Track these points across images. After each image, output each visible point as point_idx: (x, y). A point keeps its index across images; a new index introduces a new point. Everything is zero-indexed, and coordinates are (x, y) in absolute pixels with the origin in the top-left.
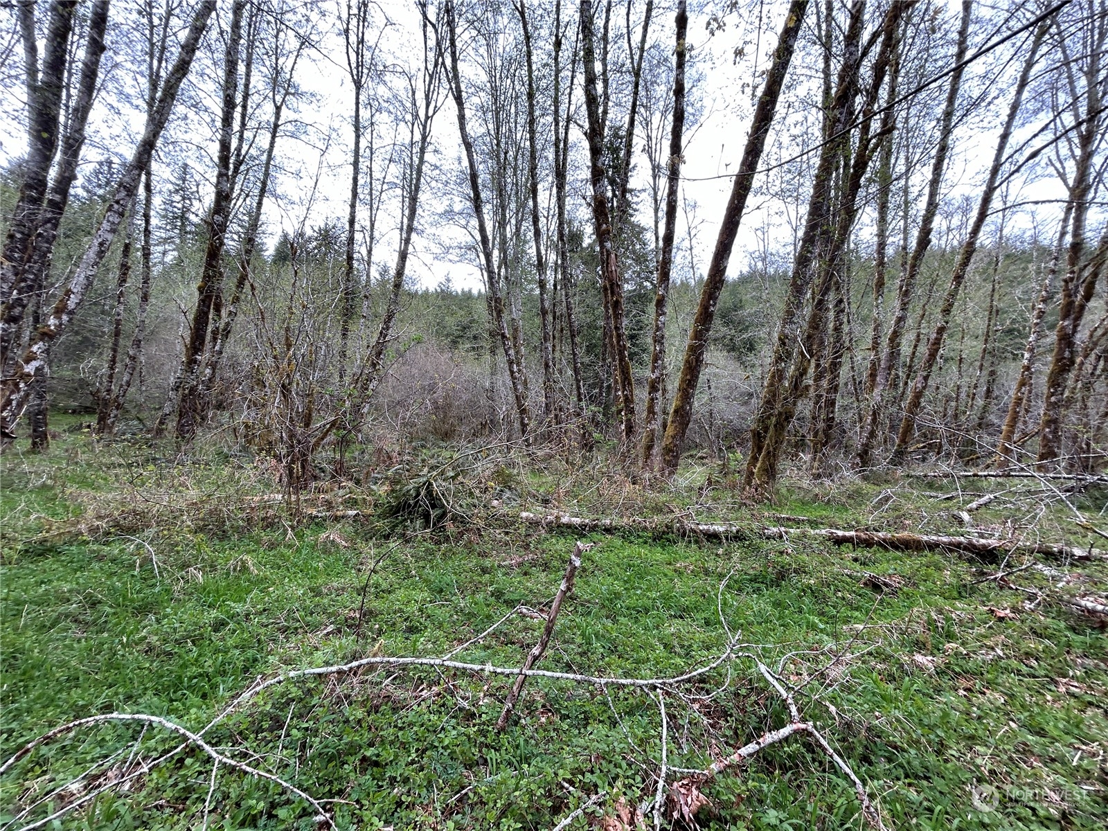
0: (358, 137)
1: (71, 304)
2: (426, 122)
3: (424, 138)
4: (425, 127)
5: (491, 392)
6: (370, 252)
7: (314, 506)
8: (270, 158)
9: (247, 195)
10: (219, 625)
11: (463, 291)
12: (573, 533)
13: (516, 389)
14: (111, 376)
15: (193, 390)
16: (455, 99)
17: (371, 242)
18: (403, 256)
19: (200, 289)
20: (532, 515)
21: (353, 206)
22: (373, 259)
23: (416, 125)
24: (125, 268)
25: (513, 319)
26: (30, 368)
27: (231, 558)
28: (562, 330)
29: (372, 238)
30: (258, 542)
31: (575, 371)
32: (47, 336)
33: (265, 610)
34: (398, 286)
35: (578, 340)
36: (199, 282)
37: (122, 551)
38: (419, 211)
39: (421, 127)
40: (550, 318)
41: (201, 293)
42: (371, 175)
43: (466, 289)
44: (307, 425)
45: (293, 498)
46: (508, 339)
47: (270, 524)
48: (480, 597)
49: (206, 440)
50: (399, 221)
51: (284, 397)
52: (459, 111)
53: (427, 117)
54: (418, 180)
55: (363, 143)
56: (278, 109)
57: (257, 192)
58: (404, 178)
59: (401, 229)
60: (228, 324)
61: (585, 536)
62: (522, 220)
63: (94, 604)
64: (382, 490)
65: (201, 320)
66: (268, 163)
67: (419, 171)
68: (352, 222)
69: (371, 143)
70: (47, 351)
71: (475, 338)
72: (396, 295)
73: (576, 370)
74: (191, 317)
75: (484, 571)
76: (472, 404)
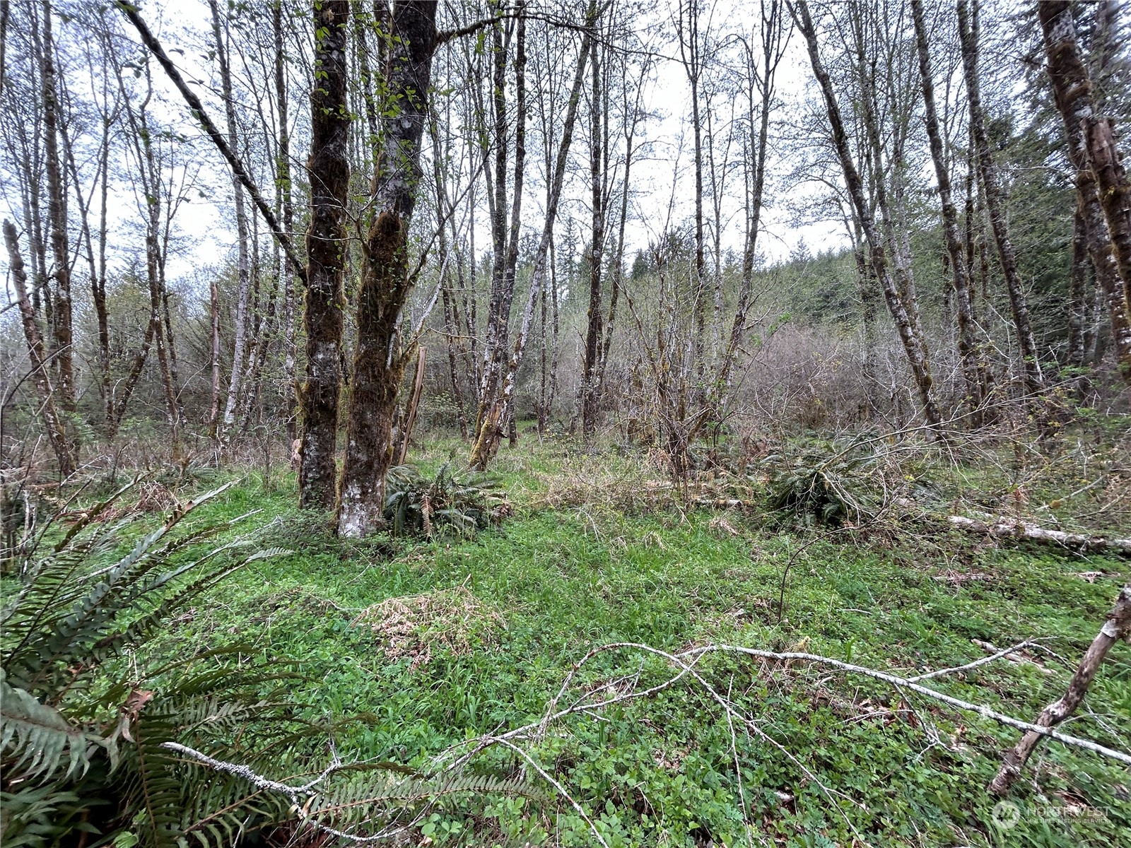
0: (698, 131)
1: (523, 344)
2: (767, 78)
3: (766, 97)
4: (766, 85)
5: (870, 368)
6: (717, 243)
7: (698, 493)
8: (626, 186)
9: (612, 226)
10: (649, 588)
11: (819, 254)
12: (1050, 551)
13: (913, 359)
14: (543, 392)
15: (591, 395)
16: (803, 31)
17: (718, 232)
18: (753, 235)
19: (589, 315)
20: (969, 521)
21: (699, 201)
22: (721, 248)
23: (755, 86)
24: (544, 309)
25: (900, 271)
26: (507, 391)
27: (644, 533)
28: (985, 268)
29: (718, 227)
30: (660, 522)
31: (1017, 321)
32: (513, 368)
33: (679, 583)
34: (748, 268)
35: (1017, 275)
36: (588, 309)
37: (573, 518)
38: (767, 180)
39: (762, 87)
40: (964, 255)
41: (590, 317)
42: (712, 164)
43: (824, 251)
44: (682, 419)
45: (682, 485)
46: (896, 297)
47: (667, 508)
48: (913, 614)
49: (606, 435)
50: (744, 200)
51: (661, 393)
52: (809, 42)
53: (768, 72)
54: (763, 147)
55: (703, 133)
56: (629, 140)
57: (619, 220)
58: (746, 152)
59: (747, 208)
60: (608, 340)
61: (1077, 559)
62: (904, 139)
63: (567, 555)
64: (760, 480)
65: (592, 338)
66: (625, 192)
67: (763, 136)
68: (699, 217)
69: (710, 131)
70: (514, 378)
71: (842, 305)
72: (748, 279)
73: (1019, 319)
74: (585, 337)
75: (908, 583)
76: (844, 384)
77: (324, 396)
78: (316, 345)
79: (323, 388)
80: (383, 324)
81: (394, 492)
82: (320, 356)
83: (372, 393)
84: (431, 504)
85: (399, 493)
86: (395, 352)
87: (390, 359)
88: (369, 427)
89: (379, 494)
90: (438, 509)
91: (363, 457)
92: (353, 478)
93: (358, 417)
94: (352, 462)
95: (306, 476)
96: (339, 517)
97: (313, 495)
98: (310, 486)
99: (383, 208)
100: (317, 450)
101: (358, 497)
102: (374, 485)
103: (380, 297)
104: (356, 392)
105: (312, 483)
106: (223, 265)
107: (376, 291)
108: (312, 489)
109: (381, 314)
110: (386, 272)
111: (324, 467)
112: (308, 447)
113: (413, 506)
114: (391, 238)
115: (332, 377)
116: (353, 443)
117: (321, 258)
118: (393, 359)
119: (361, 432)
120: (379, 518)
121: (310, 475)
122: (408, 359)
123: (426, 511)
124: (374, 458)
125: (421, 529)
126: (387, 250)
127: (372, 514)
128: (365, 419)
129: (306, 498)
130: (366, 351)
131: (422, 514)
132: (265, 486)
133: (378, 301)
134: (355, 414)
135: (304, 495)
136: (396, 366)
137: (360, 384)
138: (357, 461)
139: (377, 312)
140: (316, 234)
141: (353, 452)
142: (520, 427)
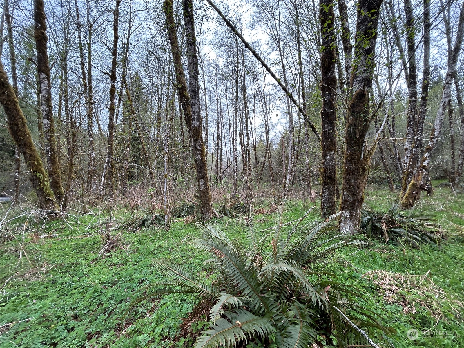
1: (436, 134)
26: (425, 163)
32: (429, 149)
70: (430, 155)
77: (330, 173)
78: (326, 153)
79: (330, 170)
80: (358, 140)
81: (365, 216)
82: (328, 157)
83: (354, 171)
84: (386, 224)
85: (368, 217)
86: (365, 151)
87: (362, 155)
88: (353, 186)
89: (358, 216)
90: (391, 228)
91: (350, 199)
92: (346, 208)
93: (347, 182)
94: (345, 201)
95: (324, 205)
96: (340, 224)
97: (327, 213)
98: (325, 210)
99: (357, 88)
100: (328, 195)
101: (349, 216)
102: (356, 212)
103: (357, 128)
104: (346, 171)
105: (326, 208)
106: (283, 131)
107: (355, 126)
108: (326, 211)
109: (358, 136)
110: (360, 116)
111: (331, 202)
112: (324, 194)
113: (377, 224)
114: (361, 101)
115: (333, 165)
116: (345, 193)
117: (327, 119)
118: (364, 155)
119: (349, 188)
120: (358, 227)
121: (325, 205)
122: (371, 154)
123: (384, 227)
124: (356, 200)
125: (382, 236)
126: (360, 106)
127: (355, 225)
128: (351, 183)
129: (324, 214)
130: (350, 153)
131: (382, 229)
132: (304, 207)
133: (356, 130)
134: (346, 181)
135: (323, 213)
136: (365, 158)
137: (348, 168)
138: (347, 201)
139: (356, 135)
140: (325, 110)
141: (345, 197)
142: (434, 183)
